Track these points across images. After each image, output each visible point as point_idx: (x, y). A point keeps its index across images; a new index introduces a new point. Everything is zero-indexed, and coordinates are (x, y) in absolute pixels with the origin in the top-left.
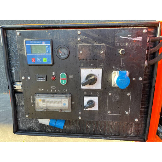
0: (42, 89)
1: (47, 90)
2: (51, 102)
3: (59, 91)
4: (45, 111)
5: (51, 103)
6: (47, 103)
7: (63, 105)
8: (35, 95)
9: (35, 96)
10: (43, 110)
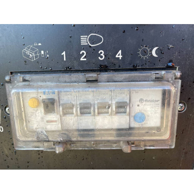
0: (40, 48)
1: (64, 53)
2: (85, 109)
3: (119, 55)
4: (59, 150)
5: (81, 113)
6: (65, 114)
7: (132, 119)
8: (7, 78)
9: (10, 82)
10: (46, 144)
